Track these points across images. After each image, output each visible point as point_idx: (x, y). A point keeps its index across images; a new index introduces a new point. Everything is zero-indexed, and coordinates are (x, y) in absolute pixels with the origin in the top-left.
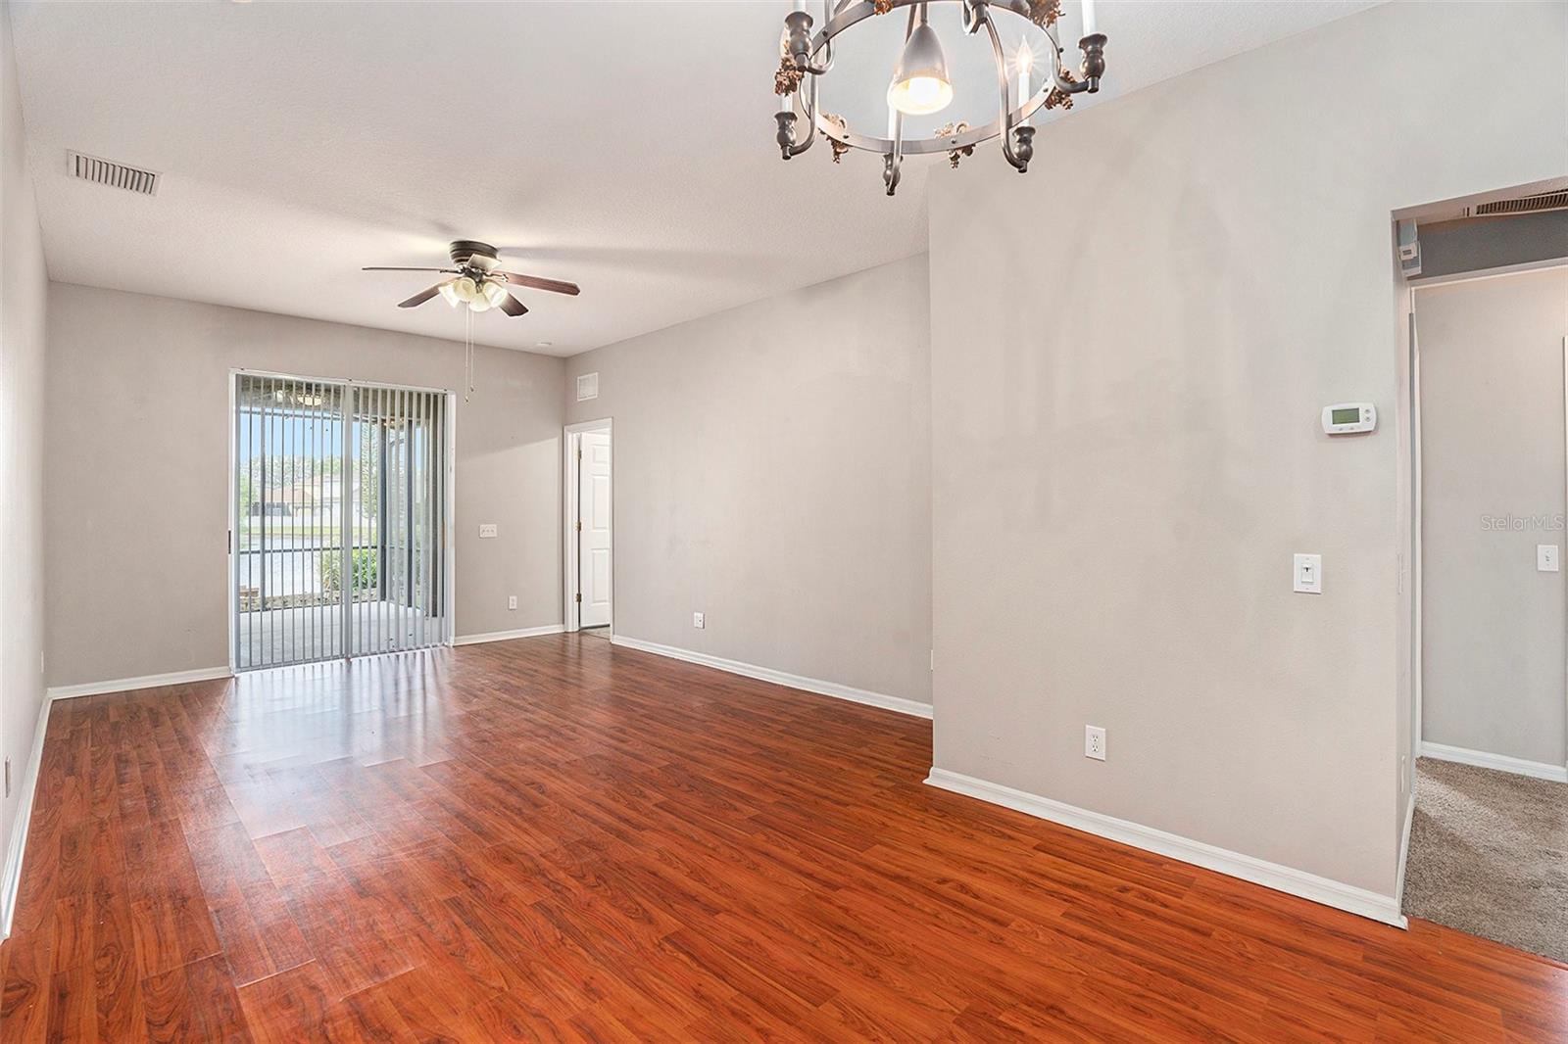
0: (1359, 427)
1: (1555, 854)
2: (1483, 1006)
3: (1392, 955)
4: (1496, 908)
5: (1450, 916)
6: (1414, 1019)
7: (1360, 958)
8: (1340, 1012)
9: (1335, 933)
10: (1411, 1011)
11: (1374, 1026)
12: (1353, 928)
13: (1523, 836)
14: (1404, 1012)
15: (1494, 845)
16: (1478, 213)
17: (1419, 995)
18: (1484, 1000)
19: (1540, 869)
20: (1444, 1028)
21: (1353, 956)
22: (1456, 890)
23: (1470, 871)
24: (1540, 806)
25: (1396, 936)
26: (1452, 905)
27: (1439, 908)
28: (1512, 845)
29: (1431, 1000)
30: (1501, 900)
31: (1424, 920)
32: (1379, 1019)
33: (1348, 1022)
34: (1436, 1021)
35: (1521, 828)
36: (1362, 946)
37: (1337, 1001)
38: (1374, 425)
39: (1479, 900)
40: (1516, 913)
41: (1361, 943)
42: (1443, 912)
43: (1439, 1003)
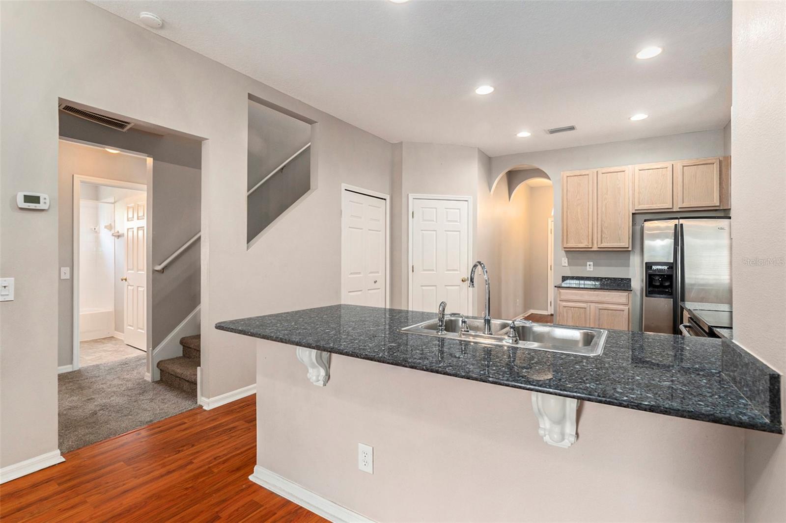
0: (39, 207)
1: (92, 399)
2: (116, 465)
3: (69, 474)
4: (89, 430)
5: (77, 444)
6: (100, 489)
7: (57, 486)
8: (71, 513)
9: (35, 486)
10: (96, 488)
11: (89, 505)
12: (40, 477)
13: (75, 398)
14: (94, 491)
15: (67, 407)
16: (63, 109)
17: (94, 479)
18: (114, 463)
19: (91, 407)
20: (113, 483)
21: (53, 488)
22: (70, 433)
23: (68, 423)
24: (71, 384)
25: (63, 466)
26: (73, 439)
27: (70, 443)
28: (74, 404)
29: (99, 478)
30: (88, 426)
31: (68, 452)
32: (88, 501)
33: (78, 513)
34: (108, 483)
35: (71, 396)
36: (53, 481)
37: (65, 510)
38: (48, 206)
39: (81, 431)
40: (97, 427)
41: (51, 480)
42: (73, 444)
43: (102, 477)
